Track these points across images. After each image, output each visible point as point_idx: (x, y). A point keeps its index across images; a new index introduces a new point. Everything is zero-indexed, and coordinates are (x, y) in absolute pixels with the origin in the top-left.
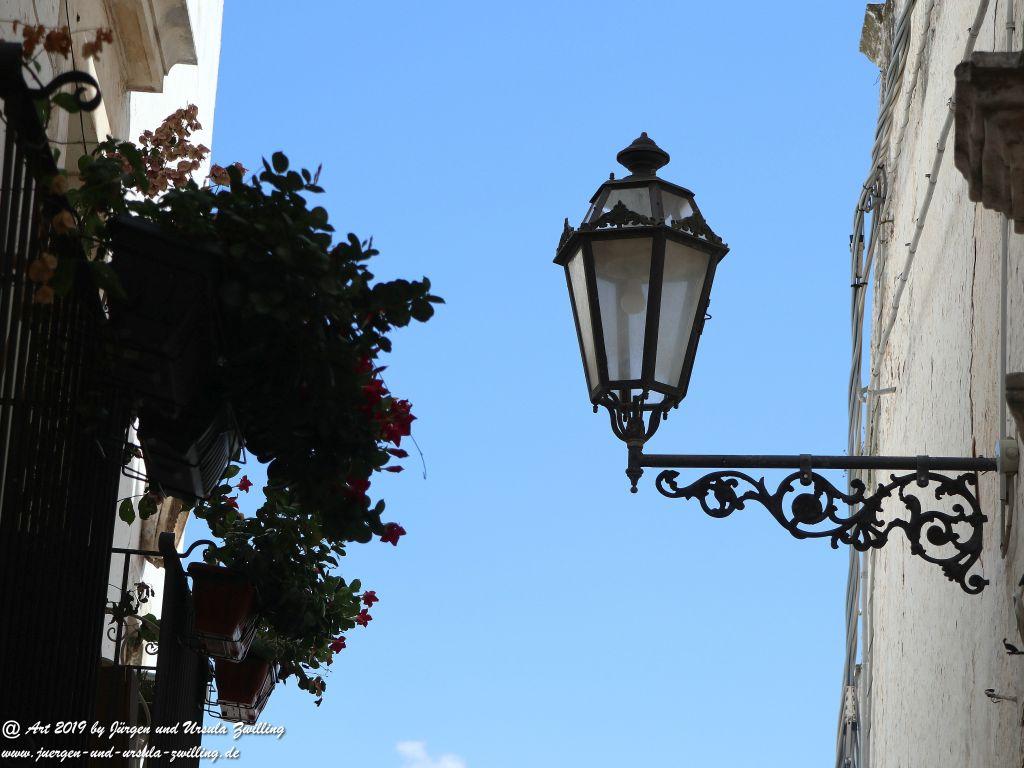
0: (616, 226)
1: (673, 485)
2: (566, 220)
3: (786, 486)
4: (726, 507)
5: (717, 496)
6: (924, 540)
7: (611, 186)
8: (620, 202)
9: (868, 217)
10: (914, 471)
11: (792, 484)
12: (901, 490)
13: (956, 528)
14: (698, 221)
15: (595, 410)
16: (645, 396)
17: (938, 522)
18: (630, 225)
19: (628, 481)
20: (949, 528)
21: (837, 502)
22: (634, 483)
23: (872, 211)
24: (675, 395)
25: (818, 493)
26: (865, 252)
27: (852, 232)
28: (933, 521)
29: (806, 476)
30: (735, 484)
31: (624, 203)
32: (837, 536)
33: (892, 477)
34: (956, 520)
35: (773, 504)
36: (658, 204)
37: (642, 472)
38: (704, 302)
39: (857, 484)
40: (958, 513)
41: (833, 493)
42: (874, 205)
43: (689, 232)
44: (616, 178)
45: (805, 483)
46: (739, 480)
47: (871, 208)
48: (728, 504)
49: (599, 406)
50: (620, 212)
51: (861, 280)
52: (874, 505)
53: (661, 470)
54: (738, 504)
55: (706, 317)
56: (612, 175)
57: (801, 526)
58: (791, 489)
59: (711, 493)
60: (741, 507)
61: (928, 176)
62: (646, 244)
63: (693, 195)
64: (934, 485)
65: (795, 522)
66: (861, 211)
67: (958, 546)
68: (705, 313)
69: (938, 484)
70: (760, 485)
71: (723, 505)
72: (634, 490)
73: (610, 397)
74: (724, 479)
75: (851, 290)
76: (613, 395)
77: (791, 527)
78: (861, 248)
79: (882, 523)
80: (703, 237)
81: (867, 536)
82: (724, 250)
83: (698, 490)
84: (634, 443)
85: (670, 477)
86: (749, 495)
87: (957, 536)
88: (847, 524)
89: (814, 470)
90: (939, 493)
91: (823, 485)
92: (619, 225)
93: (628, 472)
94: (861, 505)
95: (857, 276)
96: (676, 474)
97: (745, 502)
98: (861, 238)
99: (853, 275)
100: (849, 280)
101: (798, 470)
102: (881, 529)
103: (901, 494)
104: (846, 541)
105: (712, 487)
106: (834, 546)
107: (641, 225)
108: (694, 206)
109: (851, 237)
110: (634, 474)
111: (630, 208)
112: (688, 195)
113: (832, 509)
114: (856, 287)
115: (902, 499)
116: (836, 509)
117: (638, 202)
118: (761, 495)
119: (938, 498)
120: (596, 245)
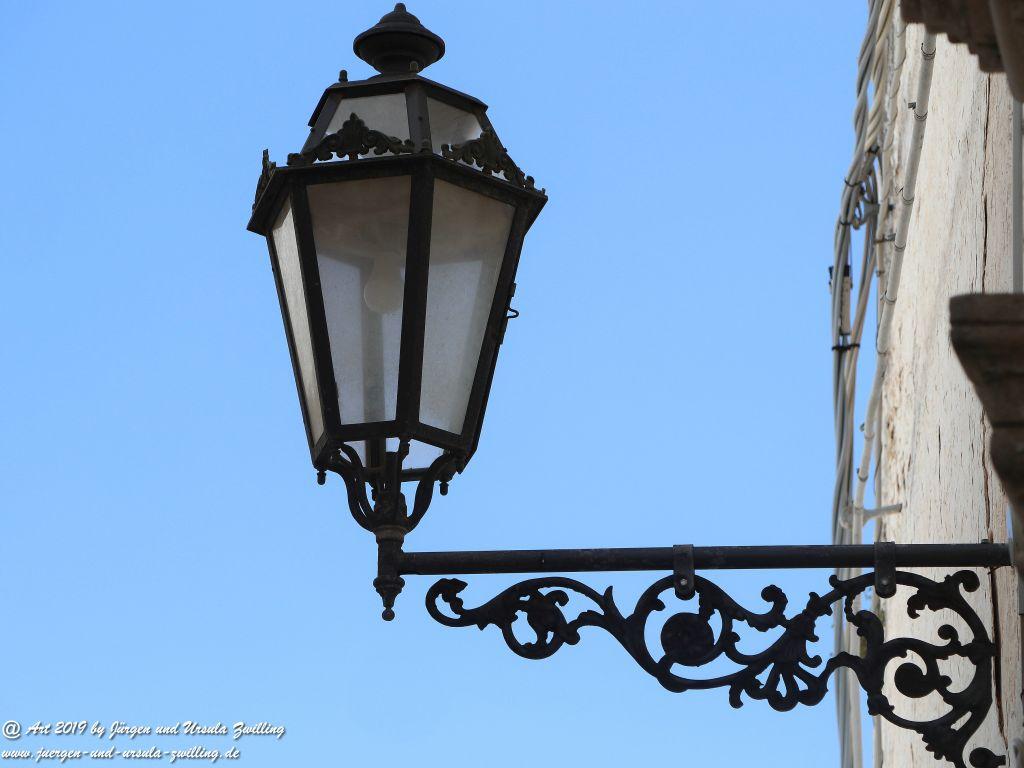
0: (347, 158)
1: (456, 605)
2: (266, 153)
3: (650, 601)
4: (548, 641)
5: (531, 621)
6: (890, 690)
7: (342, 91)
8: (353, 116)
9: (858, 237)
10: (871, 570)
11: (662, 596)
12: (849, 603)
13: (945, 667)
14: (491, 149)
15: (321, 480)
16: (404, 450)
17: (913, 658)
18: (371, 154)
19: (378, 600)
20: (933, 668)
21: (739, 627)
22: (389, 602)
23: (864, 228)
24: (458, 449)
25: (705, 612)
26: (854, 294)
27: (833, 262)
28: (904, 655)
29: (683, 582)
30: (564, 599)
31: (360, 116)
32: (740, 685)
33: (833, 580)
34: (944, 653)
35: (629, 633)
36: (421, 119)
37: (402, 583)
38: (505, 289)
39: (773, 594)
40: (948, 641)
41: (732, 611)
42: (867, 215)
43: (475, 166)
44: (351, 78)
45: (685, 595)
46: (569, 592)
47: (861, 222)
48: (550, 635)
49: (328, 472)
50: (356, 134)
51: (850, 340)
52: (802, 628)
53: (435, 579)
54: (569, 634)
55: (509, 313)
56: (343, 74)
57: (678, 670)
58: (660, 606)
59: (522, 615)
60: (574, 639)
61: (912, 106)
62: (400, 188)
63: (485, 107)
64: (905, 592)
65: (666, 662)
66: (846, 225)
67: (949, 698)
68: (507, 307)
69: (913, 591)
70: (606, 600)
71: (542, 636)
72: (388, 615)
73: (343, 455)
74: (544, 591)
75: (831, 356)
76: (351, 452)
77: (660, 671)
78: (847, 286)
79: (816, 661)
80: (501, 175)
81: (791, 685)
82: (538, 201)
83: (498, 612)
84: (386, 534)
85: (450, 590)
86: (587, 618)
87: (947, 681)
88: (756, 663)
89: (699, 573)
90: (913, 607)
91: (714, 598)
92: (353, 156)
93: (377, 583)
94: (779, 631)
95: (842, 333)
96: (462, 585)
97: (582, 631)
98: (847, 271)
99: (836, 331)
100: (829, 340)
101: (670, 573)
102: (817, 672)
103: (848, 610)
104: (756, 693)
105: (523, 606)
106: (735, 702)
107: (389, 154)
108: (485, 124)
109: (831, 269)
110: (388, 587)
111: (371, 125)
112: (476, 108)
113: (729, 639)
114: (840, 350)
115: (851, 618)
116: (736, 638)
117: (388, 116)
118: (608, 617)
119: (913, 615)
120: (314, 191)
